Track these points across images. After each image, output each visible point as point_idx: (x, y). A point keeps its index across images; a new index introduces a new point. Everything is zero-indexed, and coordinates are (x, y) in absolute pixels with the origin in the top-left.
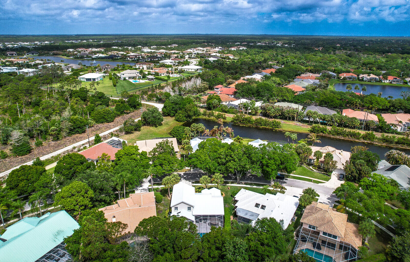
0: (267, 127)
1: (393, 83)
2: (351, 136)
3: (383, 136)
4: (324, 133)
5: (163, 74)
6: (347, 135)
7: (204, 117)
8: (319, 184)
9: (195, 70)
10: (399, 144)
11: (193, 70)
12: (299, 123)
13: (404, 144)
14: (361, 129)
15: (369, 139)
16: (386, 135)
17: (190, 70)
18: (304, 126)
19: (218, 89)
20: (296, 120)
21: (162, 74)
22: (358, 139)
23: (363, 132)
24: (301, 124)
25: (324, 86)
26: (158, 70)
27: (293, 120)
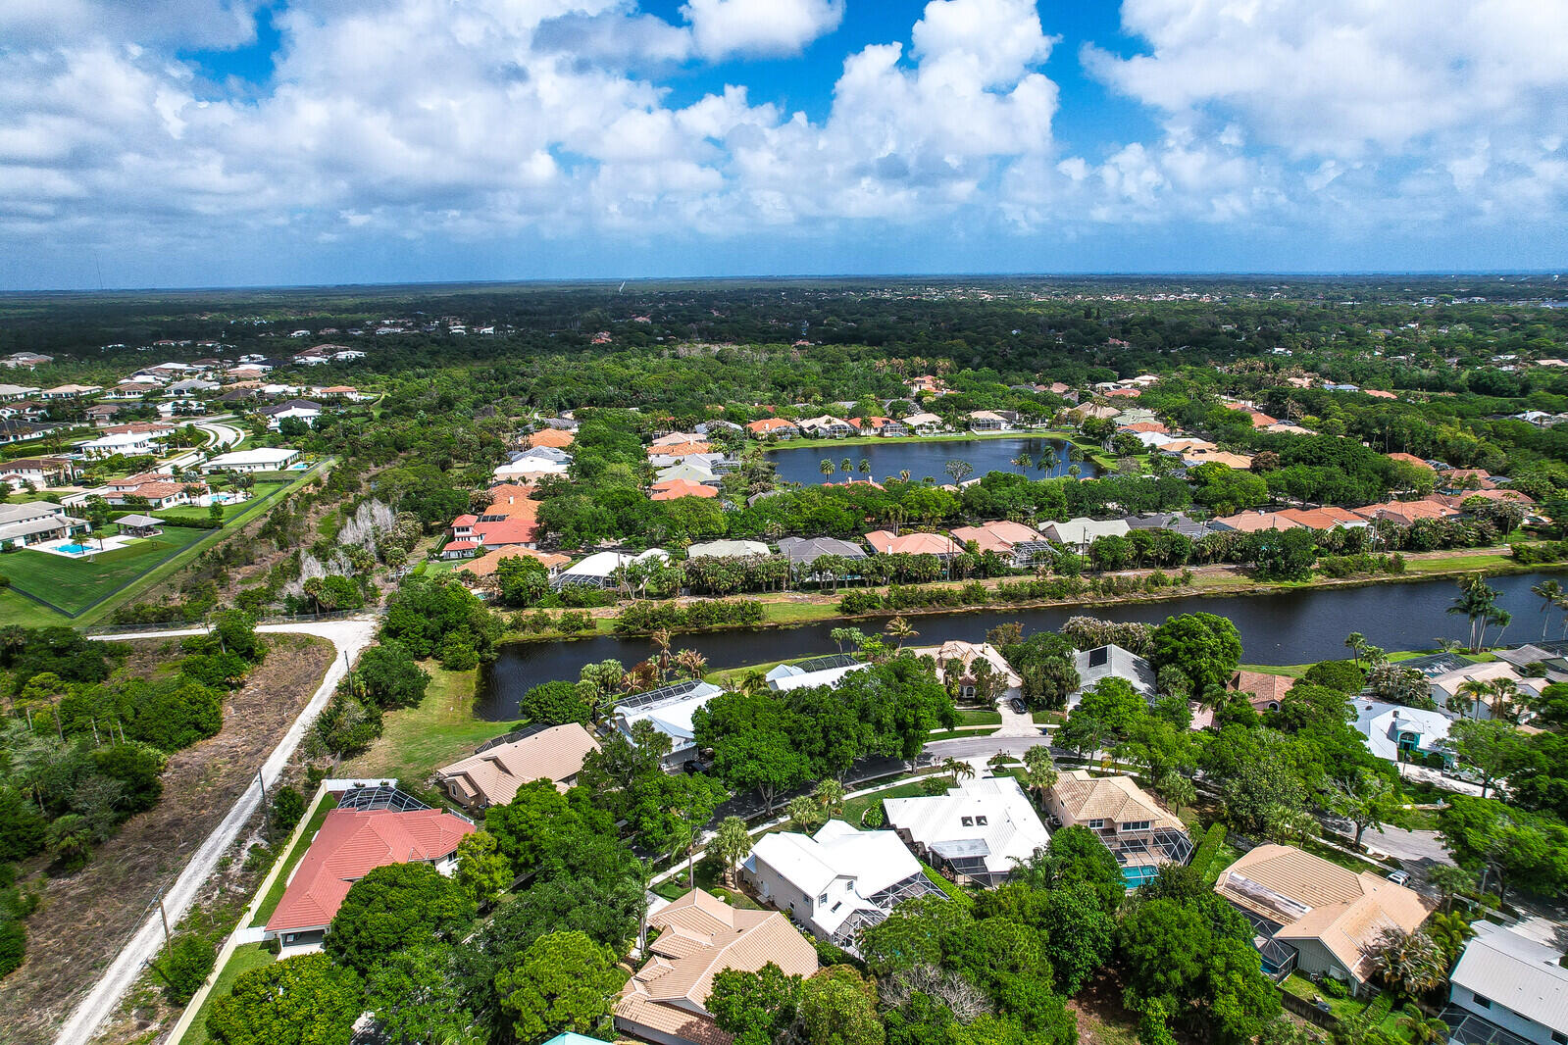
0: (729, 625)
1: (886, 434)
2: (938, 602)
3: (1000, 585)
4: (874, 608)
5: (169, 501)
6: (930, 601)
7: (522, 636)
8: (993, 735)
9: (279, 466)
10: (1036, 597)
11: (272, 468)
12: (799, 595)
13: (1042, 595)
14: (944, 578)
15: (977, 600)
16: (1006, 580)
17: (260, 469)
18: (817, 600)
19: (467, 530)
20: (788, 588)
21: (164, 502)
22: (955, 605)
23: (958, 587)
24: (806, 596)
25: (764, 472)
26: (135, 489)
27: (779, 588)
